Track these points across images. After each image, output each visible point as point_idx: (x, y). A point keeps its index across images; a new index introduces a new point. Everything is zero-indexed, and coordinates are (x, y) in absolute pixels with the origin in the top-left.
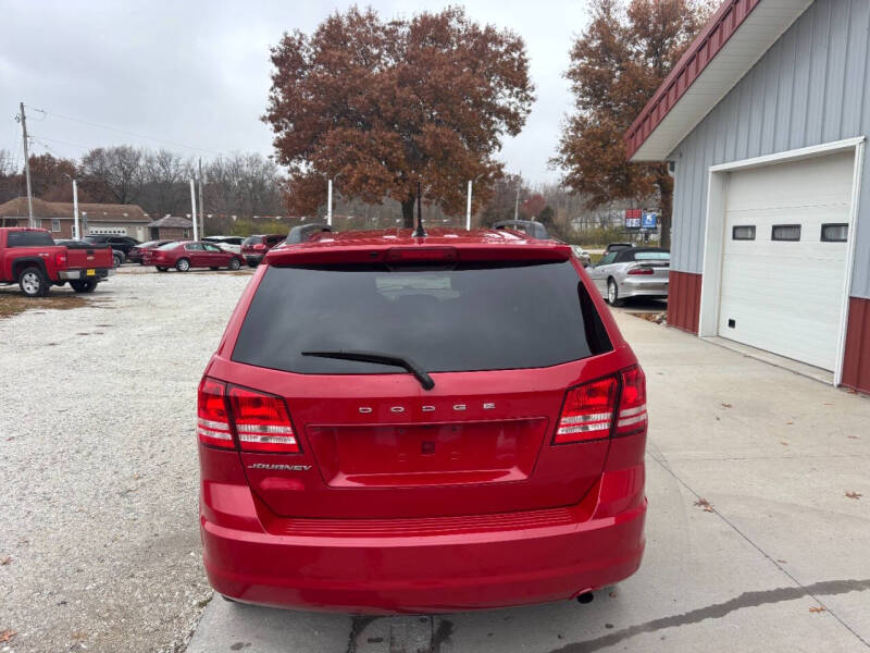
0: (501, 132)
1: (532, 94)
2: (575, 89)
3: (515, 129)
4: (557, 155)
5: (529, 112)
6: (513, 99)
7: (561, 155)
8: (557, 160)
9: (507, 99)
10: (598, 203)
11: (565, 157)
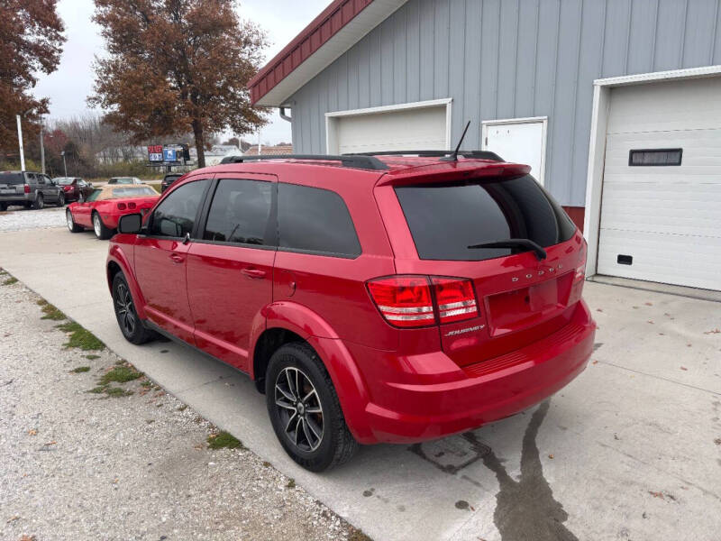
0: (33, 68)
1: (62, 34)
2: (105, 34)
3: (50, 67)
4: (94, 94)
5: (60, 51)
6: (42, 37)
7: (98, 94)
8: (95, 99)
9: (36, 36)
10: (140, 140)
11: (103, 96)
